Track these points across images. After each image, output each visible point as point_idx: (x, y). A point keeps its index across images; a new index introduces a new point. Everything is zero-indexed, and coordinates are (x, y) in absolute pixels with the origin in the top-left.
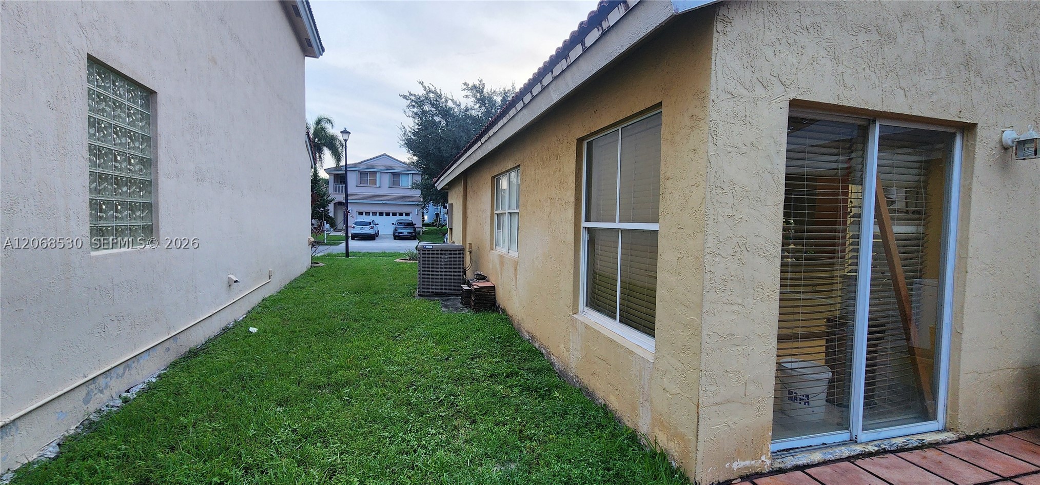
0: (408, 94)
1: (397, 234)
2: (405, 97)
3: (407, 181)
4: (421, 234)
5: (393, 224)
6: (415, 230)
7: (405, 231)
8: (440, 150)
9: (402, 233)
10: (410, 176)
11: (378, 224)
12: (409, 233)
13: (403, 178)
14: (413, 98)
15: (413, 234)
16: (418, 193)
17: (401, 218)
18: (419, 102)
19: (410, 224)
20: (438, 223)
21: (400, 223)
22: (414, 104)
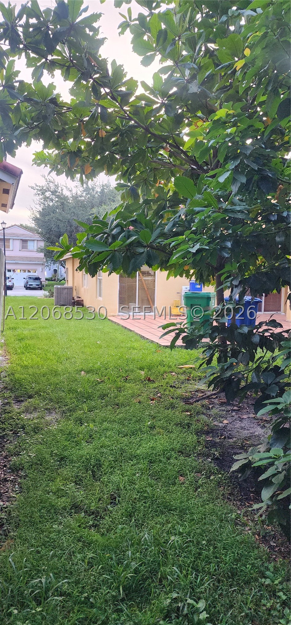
0: (34, 186)
1: (28, 286)
2: (32, 188)
3: (33, 246)
4: (45, 286)
5: (24, 278)
6: (41, 283)
7: (34, 284)
8: (58, 227)
9: (31, 285)
10: (35, 242)
11: (13, 279)
12: (37, 285)
13: (30, 244)
14: (38, 188)
15: (40, 286)
16: (42, 255)
17: (29, 274)
18: (43, 191)
19: (37, 279)
20: (56, 278)
21: (30, 278)
22: (39, 192)
